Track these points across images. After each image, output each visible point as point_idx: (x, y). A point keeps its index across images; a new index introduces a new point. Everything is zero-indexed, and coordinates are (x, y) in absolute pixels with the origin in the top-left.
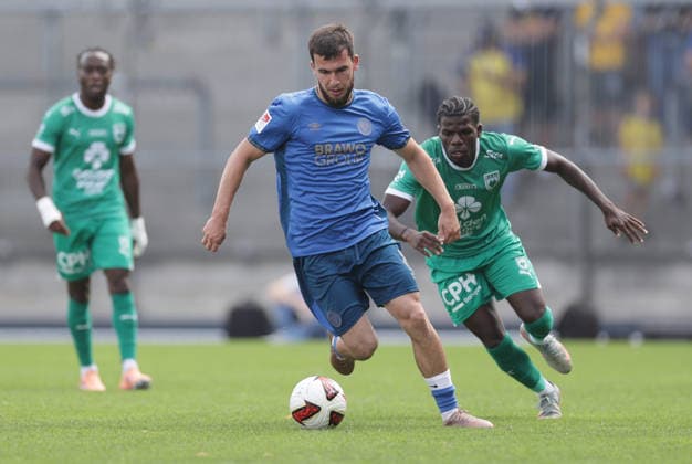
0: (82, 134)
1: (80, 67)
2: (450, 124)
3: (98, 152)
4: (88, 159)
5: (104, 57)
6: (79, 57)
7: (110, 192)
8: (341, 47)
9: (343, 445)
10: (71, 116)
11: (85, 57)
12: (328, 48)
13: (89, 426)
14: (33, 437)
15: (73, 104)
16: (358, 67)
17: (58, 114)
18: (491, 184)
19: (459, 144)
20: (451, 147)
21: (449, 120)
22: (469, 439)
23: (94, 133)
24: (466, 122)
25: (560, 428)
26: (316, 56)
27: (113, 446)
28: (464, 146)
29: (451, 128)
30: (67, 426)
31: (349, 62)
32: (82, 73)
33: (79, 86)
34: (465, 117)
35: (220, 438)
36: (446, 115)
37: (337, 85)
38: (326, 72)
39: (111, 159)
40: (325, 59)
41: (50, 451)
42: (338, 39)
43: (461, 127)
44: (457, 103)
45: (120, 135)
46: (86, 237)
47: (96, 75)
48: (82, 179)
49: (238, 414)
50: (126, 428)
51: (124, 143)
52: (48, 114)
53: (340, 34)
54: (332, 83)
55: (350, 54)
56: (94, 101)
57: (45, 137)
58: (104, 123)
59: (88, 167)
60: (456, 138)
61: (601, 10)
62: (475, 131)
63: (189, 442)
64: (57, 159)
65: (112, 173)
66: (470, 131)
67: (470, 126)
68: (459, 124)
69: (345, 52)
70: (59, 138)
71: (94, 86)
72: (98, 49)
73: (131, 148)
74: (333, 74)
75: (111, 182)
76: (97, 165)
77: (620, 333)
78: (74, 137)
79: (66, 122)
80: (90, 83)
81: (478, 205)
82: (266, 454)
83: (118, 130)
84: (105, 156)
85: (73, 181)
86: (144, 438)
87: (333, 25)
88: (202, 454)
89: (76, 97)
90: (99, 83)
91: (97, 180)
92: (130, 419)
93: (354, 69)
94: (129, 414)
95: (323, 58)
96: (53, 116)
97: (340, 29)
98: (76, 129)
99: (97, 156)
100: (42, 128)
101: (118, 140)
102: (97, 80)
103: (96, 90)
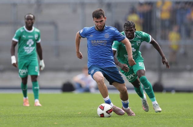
0: (26, 37)
1: (25, 19)
2: (127, 28)
3: (31, 42)
4: (28, 43)
5: (32, 16)
6: (25, 16)
7: (34, 53)
8: (101, 15)
9: (94, 121)
10: (23, 32)
11: (27, 16)
12: (97, 15)
13: (25, 116)
14: (10, 119)
15: (24, 29)
16: (106, 20)
17: (20, 31)
18: (138, 44)
19: (130, 34)
20: (127, 35)
21: (127, 27)
22: (128, 119)
23: (29, 37)
24: (132, 28)
25: (153, 116)
26: (94, 18)
27: (31, 121)
28: (131, 34)
29: (127, 29)
30: (19, 116)
31: (103, 19)
32: (26, 20)
33: (25, 24)
34: (132, 26)
35: (60, 119)
36: (126, 26)
37: (101, 26)
38: (97, 22)
39: (34, 44)
40: (97, 19)
41: (14, 122)
42: (100, 13)
43: (130, 29)
44: (129, 23)
45: (36, 38)
46: (27, 65)
47: (30, 21)
48: (26, 49)
49: (65, 112)
50: (35, 116)
51: (38, 40)
52: (17, 31)
53: (101, 11)
54: (99, 25)
55: (104, 17)
56: (30, 28)
57: (16, 38)
58: (33, 34)
59: (28, 46)
60: (129, 32)
61: (163, 3)
62: (134, 30)
63: (52, 120)
64: (19, 43)
65: (34, 48)
66: (133, 30)
67: (133, 29)
68: (130, 28)
69: (102, 16)
70: (20, 38)
71: (29, 24)
72: (30, 14)
73: (40, 41)
74: (99, 23)
75: (34, 50)
76: (30, 45)
77: (169, 90)
78: (24, 37)
79: (22, 34)
80: (28, 23)
81: (135, 50)
82: (73, 123)
83: (36, 36)
84: (33, 43)
85: (24, 50)
86: (40, 119)
87: (99, 9)
88: (55, 123)
89: (24, 27)
90: (31, 23)
91: (30, 49)
92: (36, 114)
93: (105, 21)
94: (36, 112)
95: (96, 18)
96: (18, 32)
97: (101, 10)
98: (25, 35)
99: (30, 43)
100: (15, 35)
101: (36, 39)
102: (30, 22)
103: (30, 25)
